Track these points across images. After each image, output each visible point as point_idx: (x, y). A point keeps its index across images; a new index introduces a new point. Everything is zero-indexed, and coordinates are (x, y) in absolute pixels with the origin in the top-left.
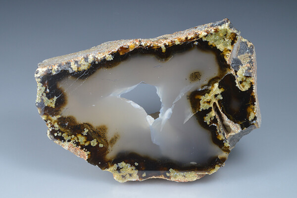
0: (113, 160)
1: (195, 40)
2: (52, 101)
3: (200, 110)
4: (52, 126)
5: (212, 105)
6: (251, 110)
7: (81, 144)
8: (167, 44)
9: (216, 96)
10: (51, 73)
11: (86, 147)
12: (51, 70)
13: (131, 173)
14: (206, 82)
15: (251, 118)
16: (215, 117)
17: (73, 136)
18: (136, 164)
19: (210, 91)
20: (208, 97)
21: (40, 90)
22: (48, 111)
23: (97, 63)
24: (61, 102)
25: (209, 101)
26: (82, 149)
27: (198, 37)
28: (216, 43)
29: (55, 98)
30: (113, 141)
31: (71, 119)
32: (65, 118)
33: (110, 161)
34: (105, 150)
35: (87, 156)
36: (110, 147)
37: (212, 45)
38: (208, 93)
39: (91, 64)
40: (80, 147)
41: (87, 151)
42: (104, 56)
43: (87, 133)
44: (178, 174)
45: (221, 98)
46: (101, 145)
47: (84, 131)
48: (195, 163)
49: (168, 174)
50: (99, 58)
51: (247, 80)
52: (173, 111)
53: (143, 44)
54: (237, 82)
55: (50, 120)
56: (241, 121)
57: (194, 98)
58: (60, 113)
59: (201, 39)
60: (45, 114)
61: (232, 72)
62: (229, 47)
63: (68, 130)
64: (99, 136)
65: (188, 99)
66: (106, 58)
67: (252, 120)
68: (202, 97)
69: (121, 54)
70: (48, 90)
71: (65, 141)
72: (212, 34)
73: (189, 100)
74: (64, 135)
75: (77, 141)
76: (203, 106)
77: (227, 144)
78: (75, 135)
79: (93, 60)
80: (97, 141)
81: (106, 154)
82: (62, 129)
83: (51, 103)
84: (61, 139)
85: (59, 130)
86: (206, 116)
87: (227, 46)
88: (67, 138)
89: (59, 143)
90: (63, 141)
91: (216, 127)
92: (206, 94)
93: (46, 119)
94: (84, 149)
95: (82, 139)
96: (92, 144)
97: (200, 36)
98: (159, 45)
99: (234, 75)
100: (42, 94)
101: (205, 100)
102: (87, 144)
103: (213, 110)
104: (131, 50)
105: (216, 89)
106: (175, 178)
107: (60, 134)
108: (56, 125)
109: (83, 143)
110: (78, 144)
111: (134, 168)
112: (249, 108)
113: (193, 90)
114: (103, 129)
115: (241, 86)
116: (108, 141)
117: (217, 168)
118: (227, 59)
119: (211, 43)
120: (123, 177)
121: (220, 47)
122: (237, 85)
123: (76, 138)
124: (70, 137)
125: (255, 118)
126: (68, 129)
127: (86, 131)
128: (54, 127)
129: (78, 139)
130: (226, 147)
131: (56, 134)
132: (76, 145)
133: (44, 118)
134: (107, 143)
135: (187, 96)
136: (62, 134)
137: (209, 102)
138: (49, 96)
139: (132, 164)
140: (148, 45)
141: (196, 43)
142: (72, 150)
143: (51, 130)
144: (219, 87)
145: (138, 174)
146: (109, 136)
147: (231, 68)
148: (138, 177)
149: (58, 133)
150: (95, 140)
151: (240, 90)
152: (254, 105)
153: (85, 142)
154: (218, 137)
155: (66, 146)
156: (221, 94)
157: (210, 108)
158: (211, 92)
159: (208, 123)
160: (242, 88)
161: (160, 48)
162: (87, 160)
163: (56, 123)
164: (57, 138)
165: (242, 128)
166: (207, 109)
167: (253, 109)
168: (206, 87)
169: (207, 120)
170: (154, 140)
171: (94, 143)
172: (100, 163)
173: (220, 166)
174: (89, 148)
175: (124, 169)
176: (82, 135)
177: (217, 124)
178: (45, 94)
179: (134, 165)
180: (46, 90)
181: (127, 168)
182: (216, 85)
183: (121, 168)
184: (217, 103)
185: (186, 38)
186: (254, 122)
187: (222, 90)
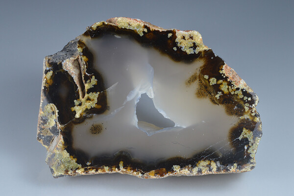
0: (198, 59)
1: (89, 167)
2: (245, 136)
3: (99, 93)
4: (251, 108)
5: (86, 95)
6: (49, 81)
7: (226, 83)
8: (117, 169)
9: (80, 105)
10: (238, 165)
11: (222, 78)
12: (237, 168)
13: (183, 40)
14: (87, 121)
15: (50, 73)
16: (86, 83)
17: (232, 93)
18: (175, 49)
19: (85, 111)
20: (88, 105)
21: (253, 150)
22: (251, 126)
23: (190, 166)
24: (236, 132)
25: (88, 101)
26: (227, 78)
27: (86, 170)
28: (70, 159)
29: (240, 138)
30: (194, 78)
31: (230, 112)
32: (236, 114)
33: (201, 58)
34: (204, 71)
35: (223, 68)
36: (198, 73)
37: (74, 158)
38: (87, 109)
39: (196, 166)
40: (228, 80)
41: (222, 74)
42: (181, 171)
43: (217, 93)
44: (135, 28)
45: (75, 101)
46: (206, 77)
47: (220, 97)
48: (116, 36)
49: (146, 30)
50: (187, 170)
51: (46, 114)
52: (126, 98)
53: (140, 175)
54: (57, 114)
55: (252, 116)
56: (61, 72)
57: (102, 107)
58: (239, 121)
59: (82, 167)
60: (255, 123)
61: (60, 126)
62: (57, 152)
63: (236, 100)
64: (206, 87)
65: (109, 107)
66: (180, 169)
67: (49, 71)
68: (94, 105)
69: (164, 169)
70: (246, 147)
71: (242, 90)
72: (72, 170)
73: (108, 105)
74: (241, 96)
75: (230, 87)
76: (95, 96)
77: (80, 50)
78: (230, 93)
79: (193, 169)
80: (209, 82)
81: (204, 66)
82: (242, 103)
83: (246, 133)
84: (245, 93)
85: (245, 102)
86: (94, 85)
87: (59, 154)
88: (239, 92)
89: (248, 89)
90: (244, 90)
91: (86, 72)
92: (89, 108)
93: (256, 118)
94: (224, 77)
95: (224, 88)
96: (215, 80)
97: (83, 170)
98: (125, 170)
99: (58, 123)
100: (252, 145)
101: (91, 102)
102: (221, 81)
103: (86, 91)
104: (153, 171)
105: (79, 111)
106: (139, 25)
107: (245, 98)
108: (247, 109)
109: (224, 83)
110: (230, 84)
111: (179, 45)
112: (51, 84)
113: (102, 115)
114: (200, 94)
115: (54, 109)
116: (198, 79)
117: (94, 27)
118: (62, 140)
119: (74, 160)
120: (191, 38)
121: (66, 154)
122: (57, 111)
123: (230, 90)
124: (236, 93)
125: (46, 72)
126: (235, 102)
127: (217, 96)
128: (249, 107)
129: (228, 89)
130: (81, 47)
131: (249, 99)
132: (232, 83)
133: (257, 120)
134: (199, 78)
135: (109, 109)
136: (243, 98)
137: (89, 99)
138: (246, 141)
139: (179, 49)
140: (135, 173)
141: (88, 164)
142: (237, 78)
143: (253, 105)
144: (75, 112)
145: (176, 37)
146: (195, 85)
147: (60, 131)
148: (176, 35)
149: (247, 100)
150: (211, 84)
151: (55, 105)
152: (45, 87)
153: (221, 84)
154: (87, 59)
155: (242, 84)
156: (75, 106)
157: (88, 93)
158: (84, 109)
159: (94, 77)
160: (53, 107)
161: (125, 166)
162: (224, 64)
163: (246, 111)
164: (249, 95)
165: (61, 64)
166: (91, 93)
167: (46, 82)
168: (87, 116)
169: (94, 81)
170: (151, 71)
171: (213, 81)
172: (212, 58)
173: (91, 28)
174: (219, 77)
175: (189, 46)
176: (223, 92)
177: (85, 74)
178: (250, 145)
179: (177, 47)
180: (248, 149)
181: (186, 47)
182: (77, 116)
183: (192, 47)
184: (81, 97)
185: (97, 171)
186: (48, 69)
187: (73, 109)
